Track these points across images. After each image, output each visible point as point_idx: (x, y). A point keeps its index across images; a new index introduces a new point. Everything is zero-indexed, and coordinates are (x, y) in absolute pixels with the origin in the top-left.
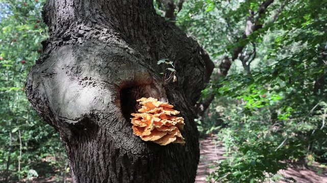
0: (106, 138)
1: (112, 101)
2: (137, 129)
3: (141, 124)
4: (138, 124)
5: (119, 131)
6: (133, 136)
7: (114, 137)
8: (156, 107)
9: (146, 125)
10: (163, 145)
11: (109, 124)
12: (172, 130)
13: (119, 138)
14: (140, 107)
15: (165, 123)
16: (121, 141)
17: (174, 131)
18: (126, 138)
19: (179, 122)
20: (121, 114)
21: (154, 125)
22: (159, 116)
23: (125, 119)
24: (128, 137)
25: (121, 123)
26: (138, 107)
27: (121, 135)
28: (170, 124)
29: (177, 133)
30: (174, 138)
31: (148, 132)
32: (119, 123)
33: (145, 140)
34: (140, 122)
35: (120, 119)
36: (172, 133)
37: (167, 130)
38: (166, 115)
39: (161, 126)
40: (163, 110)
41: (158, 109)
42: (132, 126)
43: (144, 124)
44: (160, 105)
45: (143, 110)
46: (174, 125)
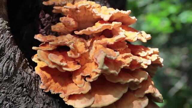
3: (64, 64)
4: (58, 62)
5: (9, 80)
14: (51, 19)
15: (128, 64)
16: (12, 106)
17: (144, 81)
18: (24, 98)
19: (156, 60)
20: (10, 37)
21: (106, 67)
22: (112, 43)
23: (18, 48)
24: (29, 96)
25: (11, 59)
26: (45, 20)
27: (13, 91)
28: (140, 64)
29: (150, 86)
30: (142, 99)
31: (84, 85)
32: (8, 59)
33: (75, 106)
34: (62, 58)
35: (8, 50)
36: (140, 87)
37: (130, 80)
38: (127, 41)
39: (120, 70)
40: (121, 28)
41: (111, 25)
42: (36, 68)
43: (73, 64)
44: (113, 15)
45: (63, 28)
46: (146, 67)
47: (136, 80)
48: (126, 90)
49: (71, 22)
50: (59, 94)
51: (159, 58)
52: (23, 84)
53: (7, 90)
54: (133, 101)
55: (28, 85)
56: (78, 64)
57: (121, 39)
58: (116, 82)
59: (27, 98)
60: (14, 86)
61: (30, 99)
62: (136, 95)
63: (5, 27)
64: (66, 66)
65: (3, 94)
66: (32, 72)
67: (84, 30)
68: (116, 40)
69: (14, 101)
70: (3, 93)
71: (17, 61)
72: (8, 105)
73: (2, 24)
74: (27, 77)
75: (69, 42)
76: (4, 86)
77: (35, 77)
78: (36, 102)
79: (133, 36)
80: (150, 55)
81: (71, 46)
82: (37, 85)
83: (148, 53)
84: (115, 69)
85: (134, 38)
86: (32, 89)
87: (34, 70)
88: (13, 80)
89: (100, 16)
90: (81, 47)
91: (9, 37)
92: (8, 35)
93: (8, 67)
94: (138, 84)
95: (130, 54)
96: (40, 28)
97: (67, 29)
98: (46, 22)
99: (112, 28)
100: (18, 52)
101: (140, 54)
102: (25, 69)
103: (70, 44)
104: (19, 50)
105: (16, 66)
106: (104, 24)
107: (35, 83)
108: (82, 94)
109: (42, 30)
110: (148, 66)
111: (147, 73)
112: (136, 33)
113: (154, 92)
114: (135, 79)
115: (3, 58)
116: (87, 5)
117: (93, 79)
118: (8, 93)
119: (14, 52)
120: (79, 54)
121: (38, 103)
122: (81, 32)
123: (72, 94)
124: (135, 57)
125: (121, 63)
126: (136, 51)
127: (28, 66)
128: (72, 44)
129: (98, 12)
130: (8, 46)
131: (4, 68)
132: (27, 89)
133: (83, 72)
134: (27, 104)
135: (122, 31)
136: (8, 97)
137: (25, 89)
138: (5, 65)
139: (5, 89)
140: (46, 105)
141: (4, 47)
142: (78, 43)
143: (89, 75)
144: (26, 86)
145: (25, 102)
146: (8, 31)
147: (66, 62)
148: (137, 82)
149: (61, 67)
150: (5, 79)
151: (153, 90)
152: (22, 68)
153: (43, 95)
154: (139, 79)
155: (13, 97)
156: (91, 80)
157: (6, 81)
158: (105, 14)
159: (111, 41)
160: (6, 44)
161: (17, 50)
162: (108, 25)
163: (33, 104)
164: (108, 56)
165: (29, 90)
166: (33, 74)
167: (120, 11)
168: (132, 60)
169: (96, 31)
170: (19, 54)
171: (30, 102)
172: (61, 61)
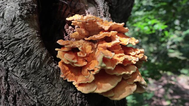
0: (9, 86)
1: (21, 16)
2: (67, 68)
3: (75, 61)
4: (70, 60)
5: (35, 73)
6: (61, 81)
7: (24, 85)
8: (103, 30)
9: (85, 63)
10: (116, 99)
11: (14, 60)
12: (132, 72)
13: (34, 86)
14: (72, 29)
15: (121, 62)
16: (38, 91)
17: (133, 73)
18: (48, 85)
19: (142, 58)
20: (40, 42)
21: (104, 65)
22: (110, 46)
23: (45, 49)
24: (51, 83)
25: (38, 58)
26: (68, 30)
27: (38, 80)
28: (130, 61)
29: (138, 77)
30: (132, 85)
31: (89, 76)
32: (35, 57)
33: (83, 91)
34: (75, 57)
35: (37, 51)
36: (131, 77)
37: (123, 73)
38: (121, 44)
39: (115, 66)
40: (117, 36)
41: (109, 33)
42: (59, 63)
43: (82, 61)
44: (111, 26)
45: (78, 35)
46: (135, 63)
47: (128, 73)
48: (120, 80)
49: (82, 31)
50: (73, 82)
51: (144, 56)
52: (47, 75)
53: (34, 79)
54: (125, 87)
55: (50, 76)
56: (86, 61)
57: (117, 44)
58: (113, 74)
59: (50, 85)
60: (39, 77)
61: (52, 85)
62: (127, 82)
63: (35, 35)
64: (77, 63)
65: (31, 83)
66: (55, 66)
67: (91, 37)
68: (113, 44)
69: (39, 87)
70: (31, 81)
71: (43, 59)
72: (35, 90)
73: (33, 33)
74: (51, 70)
75: (79, 45)
76: (31, 77)
77: (58, 69)
78: (57, 87)
79: (125, 41)
80: (138, 54)
81: (80, 49)
82: (58, 75)
83: (137, 53)
84: (111, 66)
85: (126, 42)
86: (54, 78)
87: (58, 64)
88: (39, 73)
89: (102, 27)
90: (89, 49)
91: (38, 42)
92: (38, 40)
93: (35, 63)
94: (129, 75)
95: (123, 54)
96: (65, 35)
97: (81, 36)
98: (69, 31)
99: (110, 35)
100: (45, 52)
101: (130, 53)
102: (50, 63)
103: (79, 47)
104: (46, 51)
105: (42, 62)
106: (105, 33)
107: (57, 74)
108: (87, 83)
109: (66, 37)
110: (137, 62)
111: (136, 67)
112: (128, 38)
113: (141, 81)
114: (126, 72)
115: (31, 57)
116: (93, 19)
117: (95, 73)
118: (35, 82)
119: (41, 53)
120: (86, 54)
121: (58, 88)
122: (89, 39)
123: (80, 83)
124: (127, 57)
125: (116, 61)
126: (128, 52)
127: (53, 61)
128: (81, 47)
129: (101, 24)
130: (37, 48)
131: (32, 64)
132: (50, 78)
133: (89, 67)
134: (50, 89)
135: (118, 38)
136: (35, 85)
137: (48, 79)
138: (33, 62)
139: (32, 79)
140: (64, 89)
141: (33, 49)
142: (87, 46)
143: (93, 69)
144: (49, 76)
145: (48, 88)
146: (38, 38)
147: (77, 59)
148: (128, 74)
149: (73, 63)
150: (32, 72)
151: (140, 79)
152: (48, 64)
153: (63, 82)
154: (130, 72)
155: (38, 85)
156: (94, 73)
157: (32, 73)
158: (105, 25)
159: (109, 45)
160: (35, 47)
161: (45, 50)
162: (107, 33)
163: (54, 89)
164: (106, 57)
165: (51, 79)
166: (56, 67)
167: (116, 23)
168: (124, 58)
169: (99, 38)
170: (46, 53)
171: (52, 88)
172: (73, 59)
